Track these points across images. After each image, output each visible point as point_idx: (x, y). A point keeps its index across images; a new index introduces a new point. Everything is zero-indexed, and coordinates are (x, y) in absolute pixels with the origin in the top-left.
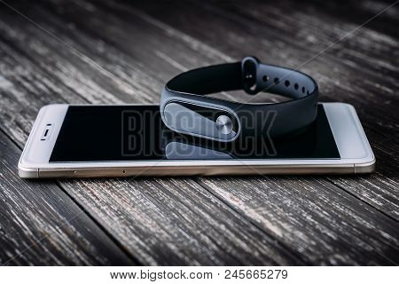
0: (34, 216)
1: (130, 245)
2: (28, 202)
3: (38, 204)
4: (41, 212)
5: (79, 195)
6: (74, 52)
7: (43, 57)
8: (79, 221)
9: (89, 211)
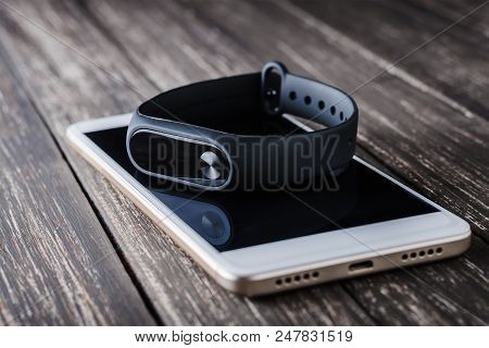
0: (33, 218)
1: (133, 257)
2: (34, 202)
3: (45, 205)
4: (44, 214)
5: (101, 198)
6: (177, 42)
7: (136, 47)
8: (85, 226)
9: (104, 216)
